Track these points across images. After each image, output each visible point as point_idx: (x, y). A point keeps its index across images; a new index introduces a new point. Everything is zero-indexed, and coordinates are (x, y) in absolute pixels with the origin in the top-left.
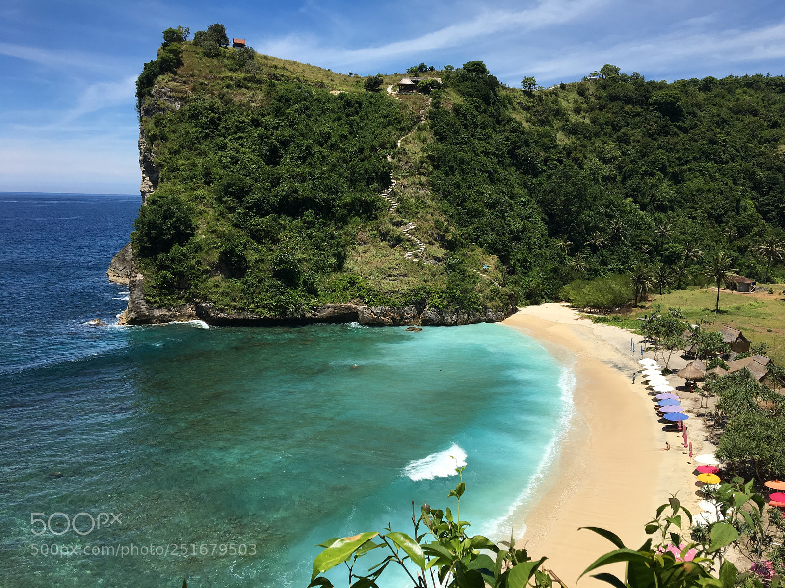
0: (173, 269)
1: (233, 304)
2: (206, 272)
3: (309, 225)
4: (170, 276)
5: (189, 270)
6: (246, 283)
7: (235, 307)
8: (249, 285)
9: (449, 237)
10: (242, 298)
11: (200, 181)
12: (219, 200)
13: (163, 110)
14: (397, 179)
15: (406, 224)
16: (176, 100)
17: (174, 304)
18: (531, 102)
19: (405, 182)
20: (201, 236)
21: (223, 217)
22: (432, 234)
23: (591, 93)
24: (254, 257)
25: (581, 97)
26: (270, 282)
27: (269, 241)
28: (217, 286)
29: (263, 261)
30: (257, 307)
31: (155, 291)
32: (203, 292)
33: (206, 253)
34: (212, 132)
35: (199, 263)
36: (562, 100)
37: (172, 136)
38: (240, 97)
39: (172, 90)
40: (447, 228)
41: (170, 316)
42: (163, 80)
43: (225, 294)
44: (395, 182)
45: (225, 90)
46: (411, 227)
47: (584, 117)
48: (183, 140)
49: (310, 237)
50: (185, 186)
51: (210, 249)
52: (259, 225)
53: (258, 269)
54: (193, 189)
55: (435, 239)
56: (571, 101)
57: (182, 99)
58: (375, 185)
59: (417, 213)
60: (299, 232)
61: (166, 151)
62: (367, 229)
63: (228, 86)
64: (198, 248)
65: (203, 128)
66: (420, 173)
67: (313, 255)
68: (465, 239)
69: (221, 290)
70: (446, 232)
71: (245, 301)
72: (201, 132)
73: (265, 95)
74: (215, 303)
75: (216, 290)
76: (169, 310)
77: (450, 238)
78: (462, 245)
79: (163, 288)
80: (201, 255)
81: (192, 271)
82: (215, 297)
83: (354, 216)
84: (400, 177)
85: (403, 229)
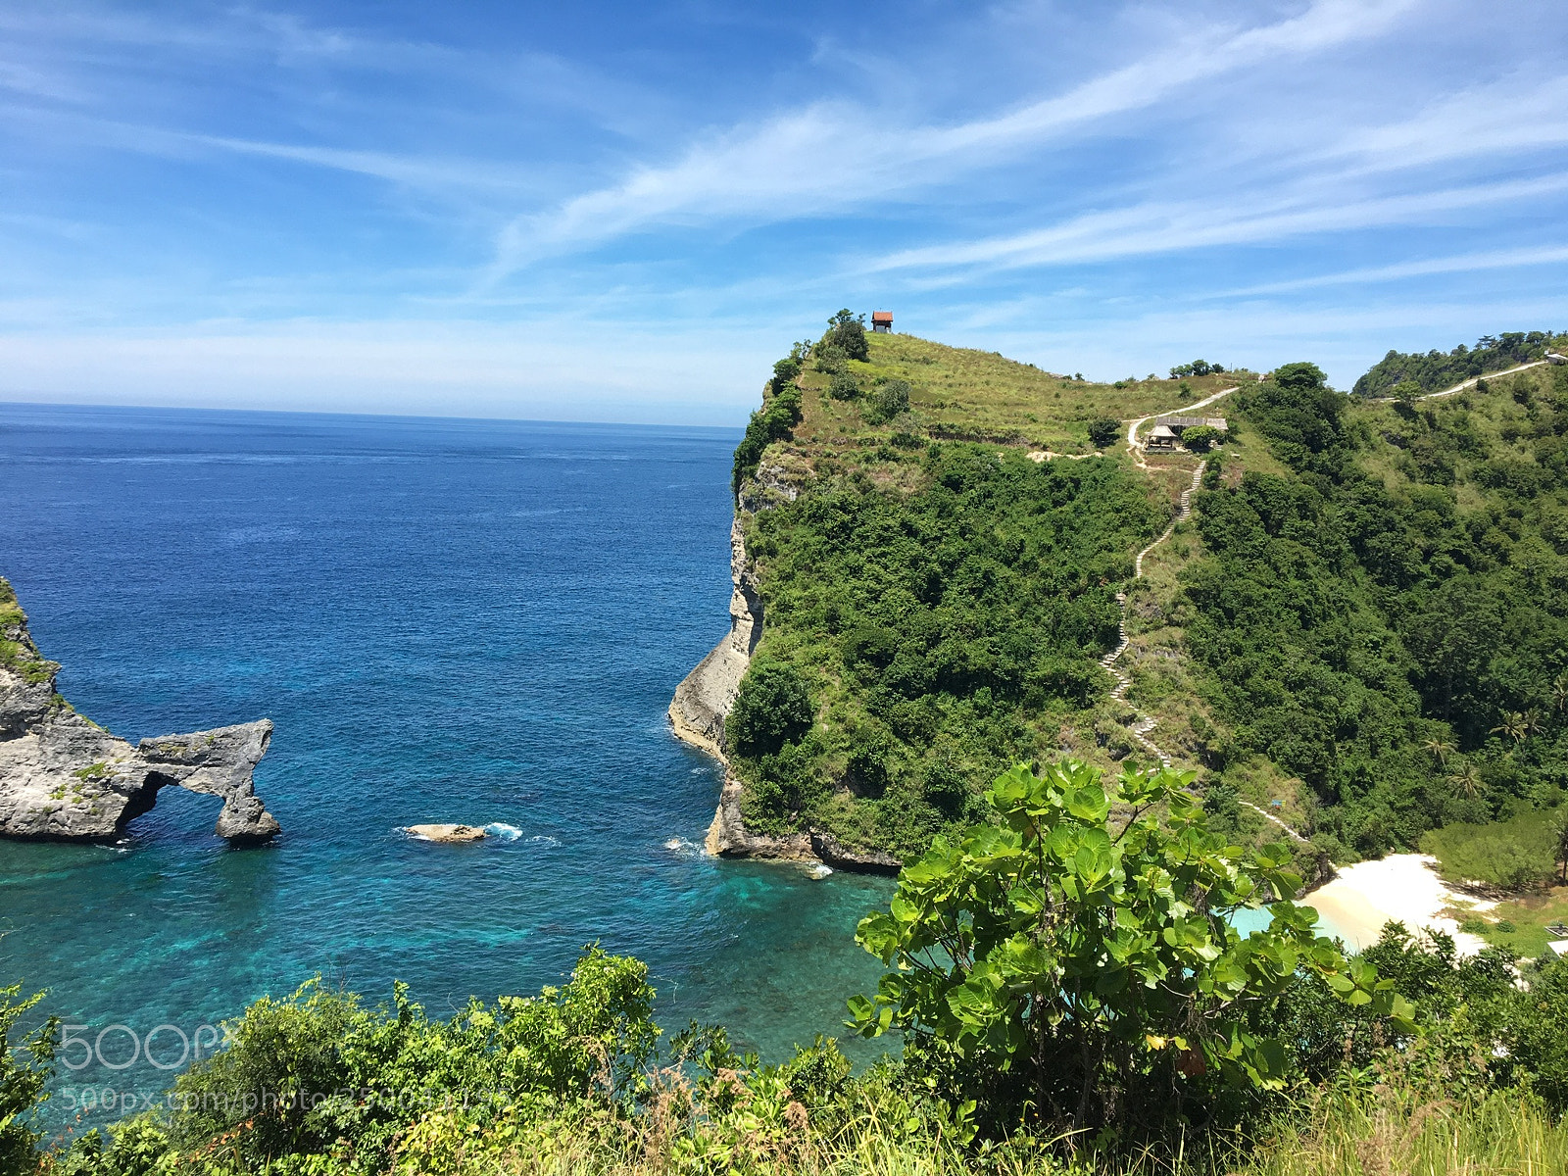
0: (782, 780)
1: (864, 839)
2: (828, 786)
3: (983, 712)
4: (778, 791)
5: (805, 783)
6: (884, 808)
7: (867, 845)
8: (889, 814)
9: (1214, 746)
10: (877, 832)
11: (822, 628)
12: (849, 664)
13: (771, 502)
14: (1130, 634)
15: (1139, 721)
16: (790, 486)
17: (782, 833)
18: (1408, 429)
19: (1143, 640)
20: (822, 727)
21: (854, 694)
22: (1185, 740)
23: (1543, 397)
24: (897, 768)
25: (1520, 405)
26: (919, 809)
27: (919, 740)
28: (843, 810)
29: (910, 774)
30: (899, 847)
31: (757, 810)
32: (822, 819)
33: (829, 756)
34: (843, 543)
35: (818, 773)
36: (1477, 416)
37: (783, 548)
38: (884, 478)
39: (786, 469)
40: (1212, 731)
41: (775, 849)
42: (774, 452)
43: (854, 823)
44: (1126, 640)
45: (863, 466)
46: (1150, 724)
47: (1523, 450)
48: (799, 556)
49: (983, 733)
50: (802, 635)
51: (835, 751)
52: (907, 716)
53: (902, 786)
54: (812, 642)
55: (1190, 749)
56: (1497, 414)
57: (799, 483)
58: (1092, 645)
59: (1161, 699)
60: (967, 725)
61: (774, 572)
62: (1076, 723)
63: (868, 459)
64: (818, 749)
65: (828, 537)
66: (1171, 623)
67: (987, 764)
68: (1245, 746)
69: (847, 816)
70: (1210, 739)
71: (883, 837)
72: (826, 543)
73: (925, 472)
74: (839, 836)
75: (841, 815)
76: (775, 839)
77: (1215, 748)
78: (1239, 758)
79: (768, 807)
80: (822, 759)
81: (809, 785)
82: (838, 827)
83: (1055, 697)
84: (1136, 631)
85: (1135, 731)
